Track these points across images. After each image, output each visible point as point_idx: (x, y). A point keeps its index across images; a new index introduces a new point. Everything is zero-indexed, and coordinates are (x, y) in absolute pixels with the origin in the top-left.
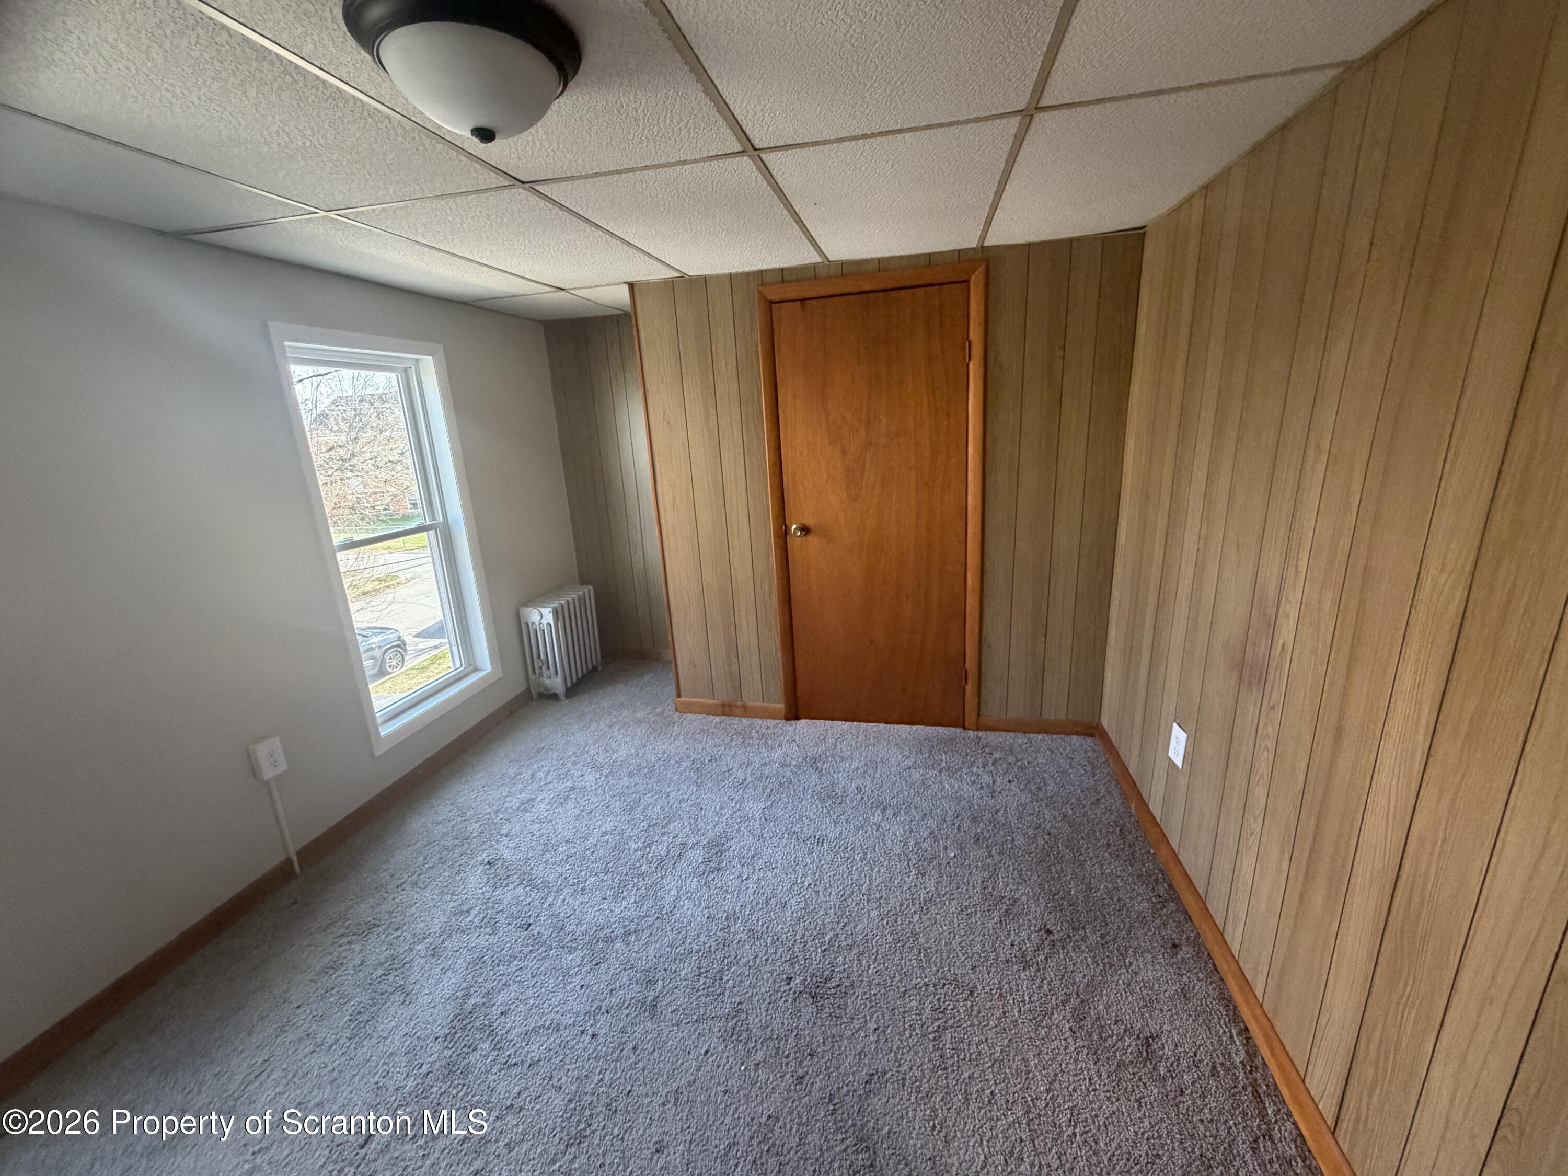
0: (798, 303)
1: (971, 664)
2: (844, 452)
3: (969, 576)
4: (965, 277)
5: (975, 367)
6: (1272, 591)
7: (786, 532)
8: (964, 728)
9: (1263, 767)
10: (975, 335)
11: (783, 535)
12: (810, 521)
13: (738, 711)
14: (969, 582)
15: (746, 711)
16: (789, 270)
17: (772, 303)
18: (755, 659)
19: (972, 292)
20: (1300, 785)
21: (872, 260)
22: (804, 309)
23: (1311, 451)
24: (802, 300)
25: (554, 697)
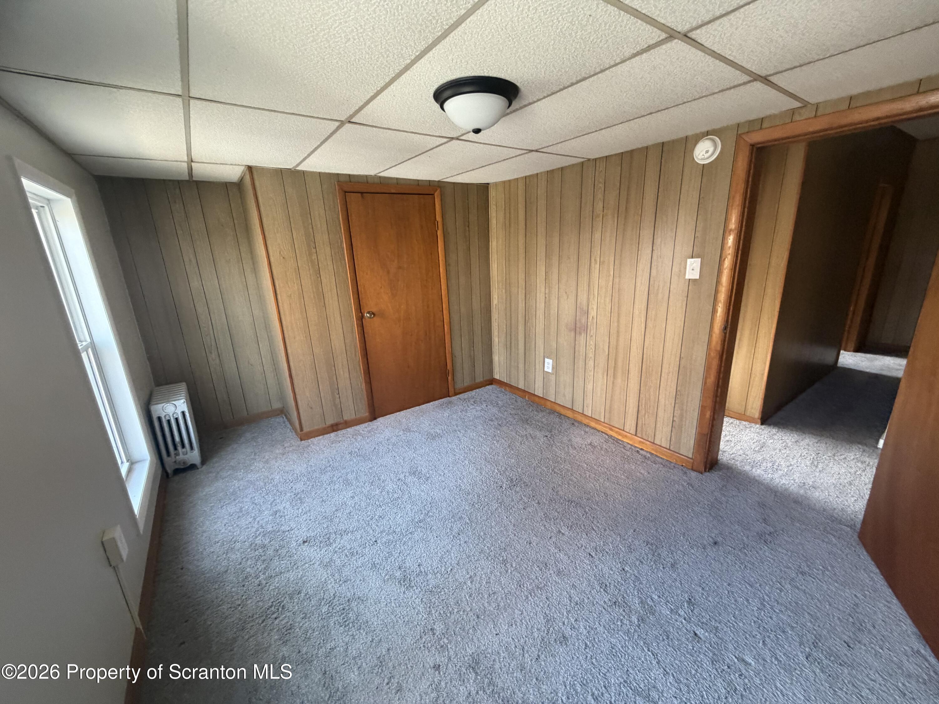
0: (359, 195)
1: (449, 367)
2: (388, 272)
3: (445, 326)
4: (432, 193)
5: (440, 233)
6: (585, 302)
7: (363, 316)
8: (449, 396)
9: (591, 355)
10: (439, 218)
11: (361, 318)
12: (374, 310)
13: (340, 426)
14: (446, 329)
15: (347, 424)
16: (354, 176)
17: (346, 192)
18: (349, 392)
19: (436, 200)
20: (607, 353)
21: (394, 178)
22: (362, 197)
23: (593, 261)
24: (362, 193)
25: (193, 467)
